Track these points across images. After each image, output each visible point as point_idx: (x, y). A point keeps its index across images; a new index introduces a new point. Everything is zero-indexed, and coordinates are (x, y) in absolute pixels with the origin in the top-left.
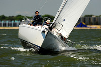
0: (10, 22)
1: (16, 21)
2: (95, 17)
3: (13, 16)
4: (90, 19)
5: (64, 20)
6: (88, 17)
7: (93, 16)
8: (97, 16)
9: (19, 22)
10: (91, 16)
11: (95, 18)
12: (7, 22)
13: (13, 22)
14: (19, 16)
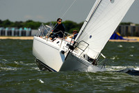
0: (17, 30)
1: (25, 29)
2: (134, 25)
3: (21, 22)
4: (127, 28)
5: (91, 37)
6: (125, 26)
7: (131, 25)
8: (137, 25)
9: (30, 29)
10: (129, 24)
11: (134, 27)
12: (13, 29)
13: (21, 29)
14: (30, 21)
